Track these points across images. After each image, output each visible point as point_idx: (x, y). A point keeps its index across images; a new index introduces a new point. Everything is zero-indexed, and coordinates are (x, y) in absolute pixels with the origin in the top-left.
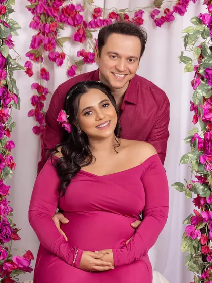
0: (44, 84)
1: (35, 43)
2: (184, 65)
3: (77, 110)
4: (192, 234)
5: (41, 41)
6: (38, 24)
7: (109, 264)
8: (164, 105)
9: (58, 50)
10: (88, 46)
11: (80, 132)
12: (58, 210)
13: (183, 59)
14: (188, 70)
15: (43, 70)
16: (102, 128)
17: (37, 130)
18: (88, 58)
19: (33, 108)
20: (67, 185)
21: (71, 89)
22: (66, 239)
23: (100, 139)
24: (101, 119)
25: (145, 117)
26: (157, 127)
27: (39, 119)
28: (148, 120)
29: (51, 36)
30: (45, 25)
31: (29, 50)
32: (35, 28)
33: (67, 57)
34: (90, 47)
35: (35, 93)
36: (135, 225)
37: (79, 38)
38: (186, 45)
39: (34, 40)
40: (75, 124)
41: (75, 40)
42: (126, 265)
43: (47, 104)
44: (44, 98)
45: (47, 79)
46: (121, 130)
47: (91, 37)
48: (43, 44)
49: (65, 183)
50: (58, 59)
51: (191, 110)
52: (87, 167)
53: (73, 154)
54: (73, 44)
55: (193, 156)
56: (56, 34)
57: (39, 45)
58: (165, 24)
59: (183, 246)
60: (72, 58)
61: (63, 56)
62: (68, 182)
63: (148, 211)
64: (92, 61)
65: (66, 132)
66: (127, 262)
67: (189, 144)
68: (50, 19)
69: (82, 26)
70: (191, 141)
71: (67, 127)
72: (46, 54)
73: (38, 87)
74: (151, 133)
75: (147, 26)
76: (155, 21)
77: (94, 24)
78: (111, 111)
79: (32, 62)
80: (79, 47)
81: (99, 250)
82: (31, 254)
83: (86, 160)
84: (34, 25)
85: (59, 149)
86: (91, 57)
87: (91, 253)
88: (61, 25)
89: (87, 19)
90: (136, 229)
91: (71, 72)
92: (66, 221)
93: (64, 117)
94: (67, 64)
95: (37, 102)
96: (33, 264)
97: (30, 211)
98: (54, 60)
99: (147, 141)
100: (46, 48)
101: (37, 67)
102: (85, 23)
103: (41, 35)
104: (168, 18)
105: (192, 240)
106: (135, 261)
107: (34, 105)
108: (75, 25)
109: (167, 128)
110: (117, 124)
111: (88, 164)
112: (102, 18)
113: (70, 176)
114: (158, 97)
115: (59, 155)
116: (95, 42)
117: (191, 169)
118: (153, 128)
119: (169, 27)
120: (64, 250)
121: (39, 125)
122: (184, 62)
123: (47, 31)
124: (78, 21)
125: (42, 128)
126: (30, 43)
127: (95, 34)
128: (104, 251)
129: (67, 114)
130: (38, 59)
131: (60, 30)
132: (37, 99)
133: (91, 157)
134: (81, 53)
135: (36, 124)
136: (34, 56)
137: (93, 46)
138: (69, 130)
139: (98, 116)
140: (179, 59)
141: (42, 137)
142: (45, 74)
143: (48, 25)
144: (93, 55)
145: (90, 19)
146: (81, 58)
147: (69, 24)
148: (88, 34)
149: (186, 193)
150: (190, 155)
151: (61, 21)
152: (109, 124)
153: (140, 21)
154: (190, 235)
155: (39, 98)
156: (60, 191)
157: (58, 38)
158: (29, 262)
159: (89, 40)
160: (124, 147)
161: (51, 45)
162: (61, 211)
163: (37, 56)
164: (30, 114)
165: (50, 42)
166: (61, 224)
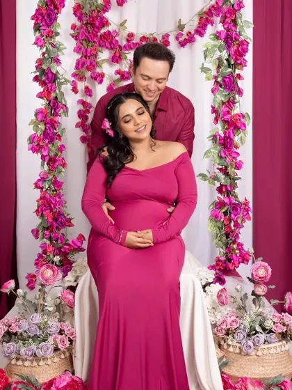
0: (88, 100)
1: (79, 65)
2: (205, 75)
3: (118, 118)
4: (216, 217)
5: (84, 63)
6: (80, 49)
7: (149, 241)
8: (190, 111)
9: (98, 70)
10: (124, 65)
11: (121, 137)
12: (105, 200)
13: (204, 70)
14: (208, 79)
15: (87, 88)
16: (139, 132)
17: (83, 139)
18: (124, 76)
19: (80, 120)
20: (113, 179)
21: (111, 100)
22: (113, 223)
23: (139, 141)
24: (138, 125)
25: (174, 121)
26: (185, 129)
27: (85, 130)
28: (177, 124)
29: (92, 58)
30: (86, 50)
31: (74, 71)
32: (78, 52)
33: (106, 76)
34: (125, 66)
35: (81, 107)
36: (170, 210)
37: (116, 59)
38: (205, 57)
39: (78, 62)
40: (117, 129)
41: (113, 61)
42: (162, 242)
43: (90, 116)
44: (89, 111)
45: (90, 95)
46: (156, 131)
47: (126, 58)
48: (85, 66)
49: (111, 177)
50: (99, 78)
51: (212, 113)
52: (130, 164)
53: (118, 154)
54: (111, 65)
55: (215, 151)
56: (96, 57)
57: (82, 66)
58: (188, 45)
59: (210, 227)
60: (110, 77)
61: (102, 75)
62: (114, 176)
63: (180, 199)
64: (127, 78)
65: (110, 136)
66: (164, 240)
67: (211, 141)
68: (90, 44)
69: (118, 49)
70: (213, 139)
71: (111, 133)
72: (88, 74)
73: (83, 103)
74: (179, 135)
75: (173, 47)
76: (180, 43)
77: (128, 47)
78: (146, 117)
79: (77, 81)
80: (117, 67)
81: (140, 230)
82: (83, 236)
83: (129, 158)
84: (77, 50)
85: (105, 149)
86: (126, 75)
87: (135, 233)
88: (100, 49)
89: (122, 42)
90: (171, 213)
91: (110, 88)
92: (113, 208)
93: (107, 124)
94: (106, 82)
95: (82, 115)
96: (85, 245)
97: (82, 201)
98: (95, 79)
99: (177, 141)
100: (88, 69)
101: (81, 86)
102: (120, 47)
103: (83, 58)
104: (190, 40)
105: (216, 222)
106: (171, 239)
107: (80, 118)
108: (111, 49)
109: (193, 130)
110: (153, 127)
111: (130, 162)
112: (134, 41)
113: (116, 171)
114: (185, 104)
115: (106, 154)
116: (129, 62)
117: (213, 163)
118: (182, 130)
119: (191, 47)
120: (111, 232)
121: (85, 135)
122: (205, 72)
123: (89, 55)
124: (114, 45)
125: (88, 138)
126: (75, 65)
127: (130, 56)
128: (145, 231)
129: (110, 122)
130: (82, 78)
131: (100, 53)
132: (82, 112)
133: (133, 155)
134: (118, 72)
135: (83, 134)
136: (78, 76)
137: (128, 66)
138: (113, 135)
139: (135, 122)
140: (200, 70)
141: (88, 145)
142: (88, 92)
143: (89, 49)
144: (129, 73)
145: (124, 43)
146: (118, 76)
147: (107, 48)
148: (123, 56)
149: (209, 182)
150: (212, 150)
151: (100, 45)
152: (145, 128)
153: (167, 43)
154: (215, 217)
155: (84, 112)
156: (108, 184)
157: (98, 60)
158: (82, 243)
159: (124, 61)
160: (159, 147)
161: (93, 66)
162: (108, 201)
163: (81, 76)
164: (77, 125)
165: (91, 63)
166: (109, 211)
